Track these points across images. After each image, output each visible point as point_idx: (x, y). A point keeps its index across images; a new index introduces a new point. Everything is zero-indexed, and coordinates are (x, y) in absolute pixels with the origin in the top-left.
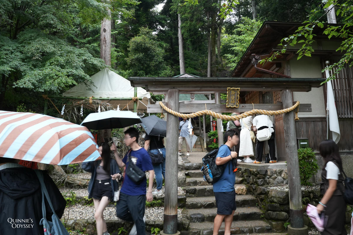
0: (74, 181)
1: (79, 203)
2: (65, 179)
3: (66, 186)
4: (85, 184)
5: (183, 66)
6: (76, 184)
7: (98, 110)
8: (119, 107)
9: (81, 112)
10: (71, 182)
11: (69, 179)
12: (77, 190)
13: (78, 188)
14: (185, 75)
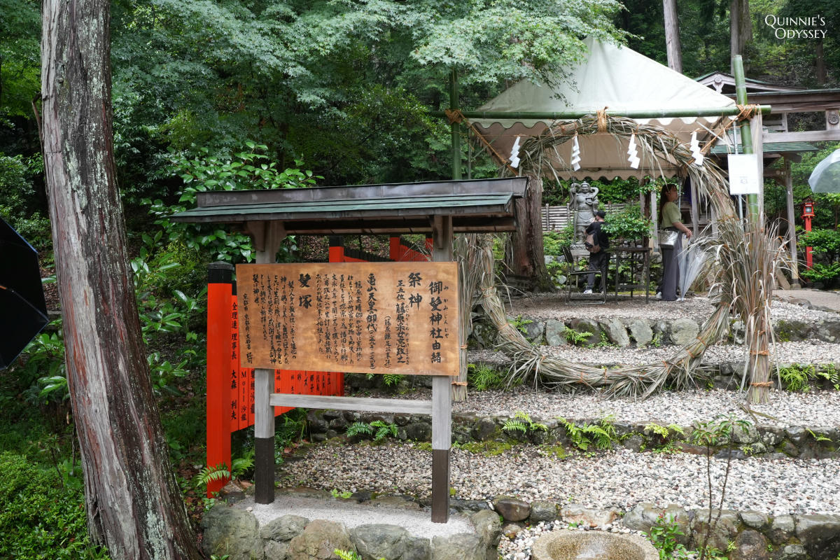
0: (561, 370)
1: (622, 442)
2: (535, 364)
3: (540, 386)
4: (600, 380)
5: (677, 62)
6: (569, 380)
7: (628, 150)
8: (697, 139)
9: (574, 158)
10: (553, 374)
11: (547, 365)
12: (573, 399)
13: (573, 391)
14: (716, 76)
